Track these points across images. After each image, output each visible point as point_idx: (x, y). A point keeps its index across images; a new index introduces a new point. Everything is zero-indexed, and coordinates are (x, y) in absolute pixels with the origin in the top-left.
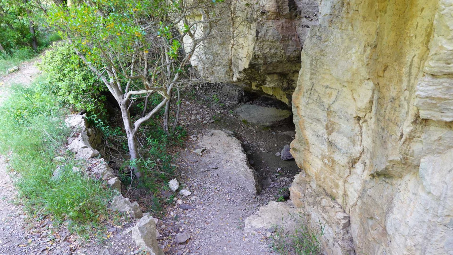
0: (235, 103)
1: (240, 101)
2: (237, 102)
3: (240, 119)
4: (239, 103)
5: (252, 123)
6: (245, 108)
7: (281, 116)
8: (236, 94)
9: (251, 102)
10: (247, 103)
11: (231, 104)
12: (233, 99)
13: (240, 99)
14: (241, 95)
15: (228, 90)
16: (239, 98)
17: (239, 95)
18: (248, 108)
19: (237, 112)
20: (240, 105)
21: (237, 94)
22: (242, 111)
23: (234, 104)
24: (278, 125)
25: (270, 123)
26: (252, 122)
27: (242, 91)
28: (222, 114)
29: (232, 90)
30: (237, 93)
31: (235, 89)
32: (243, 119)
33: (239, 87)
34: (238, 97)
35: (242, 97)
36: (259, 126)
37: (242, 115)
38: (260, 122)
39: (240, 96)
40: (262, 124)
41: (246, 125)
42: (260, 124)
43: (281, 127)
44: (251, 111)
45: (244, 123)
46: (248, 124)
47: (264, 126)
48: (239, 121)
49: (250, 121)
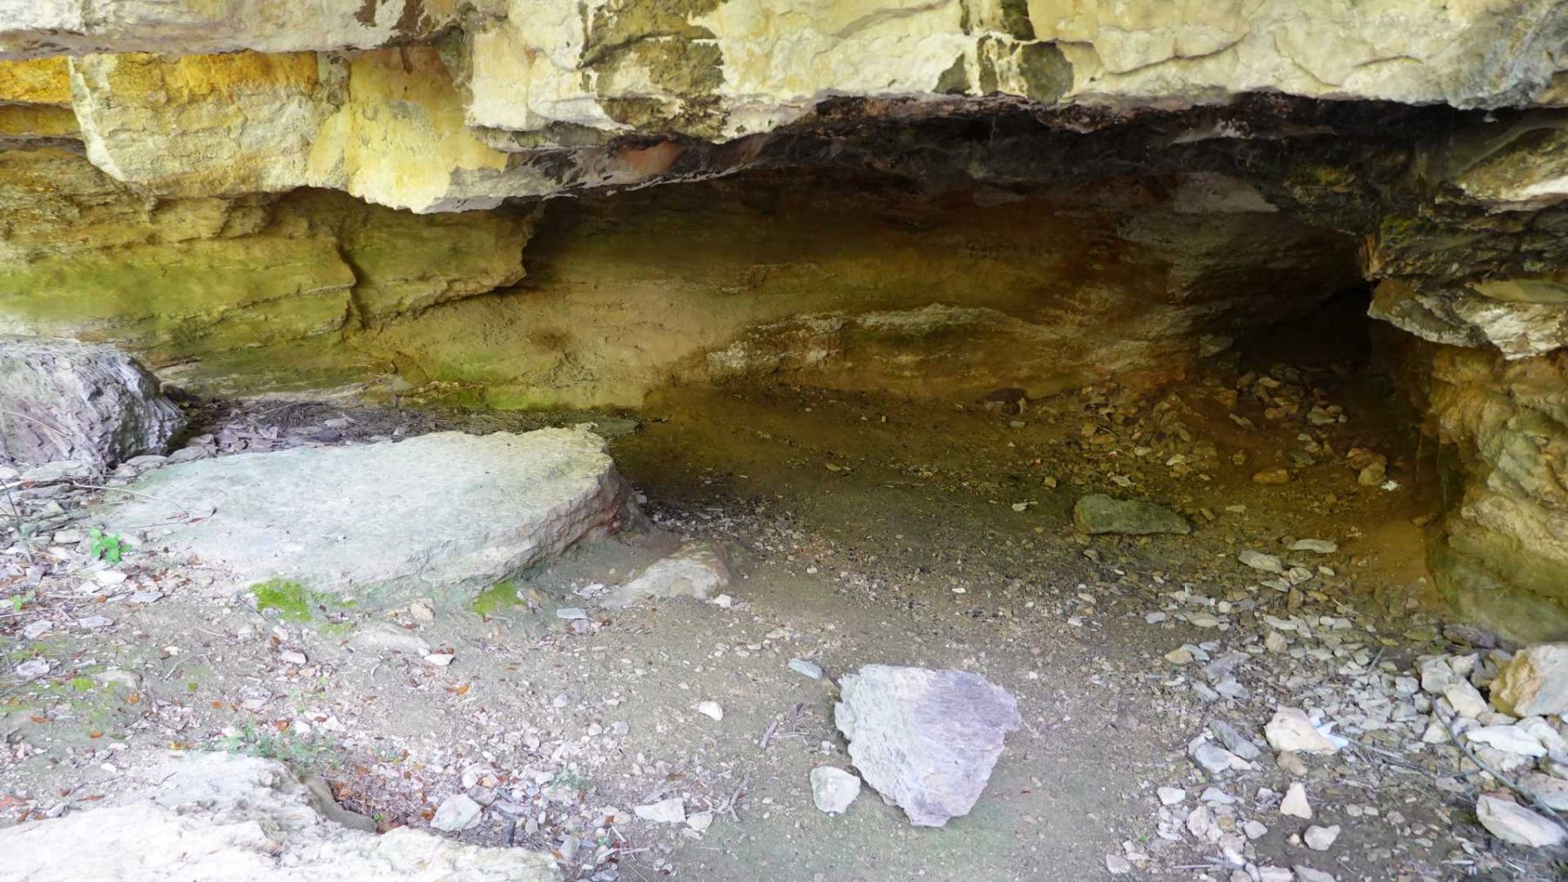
1: (121, 447)
3: (227, 590)
4: (112, 466)
5: (357, 591)
7: (555, 473)
9: (205, 443)
11: (38, 485)
14: (117, 396)
16: (104, 420)
19: (144, 537)
21: (80, 389)
24: (560, 546)
25: (508, 541)
26: (360, 576)
27: (113, 363)
32: (251, 579)
34: (92, 415)
35: (129, 408)
36: (429, 591)
37: (217, 553)
38: (423, 562)
39: (107, 401)
40: (452, 574)
41: (314, 624)
42: (433, 580)
43: (581, 559)
44: (277, 498)
45: (281, 611)
46: (322, 608)
47: (474, 579)
48: (227, 611)
49: (336, 574)
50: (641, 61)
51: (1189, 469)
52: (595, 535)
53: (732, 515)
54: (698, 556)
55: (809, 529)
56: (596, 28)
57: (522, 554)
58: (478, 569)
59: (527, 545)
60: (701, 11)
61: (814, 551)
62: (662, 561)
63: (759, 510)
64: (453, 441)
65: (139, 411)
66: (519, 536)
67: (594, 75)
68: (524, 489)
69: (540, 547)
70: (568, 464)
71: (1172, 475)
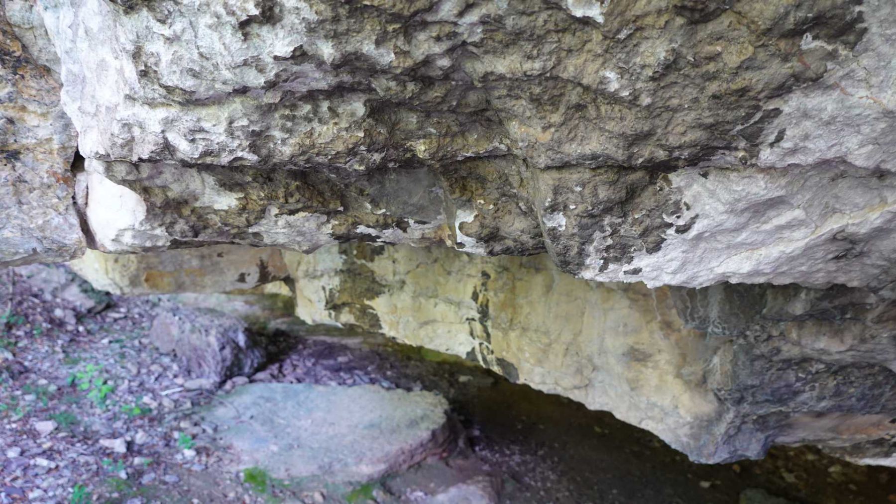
0: (207, 382)
1: (230, 372)
2: (215, 379)
3: (234, 469)
4: (222, 383)
5: (292, 479)
6: (255, 404)
7: (413, 423)
8: (209, 345)
9: (274, 368)
10: (260, 375)
11: (189, 391)
12: (200, 365)
13: (228, 363)
14: (233, 349)
15: (175, 332)
16: (224, 360)
17: (222, 348)
18: (268, 400)
19: (215, 430)
20: (228, 392)
21: (216, 346)
22: (238, 417)
23: (201, 391)
24: (405, 467)
25: (373, 463)
26: (294, 472)
27: (235, 331)
28: (139, 453)
29: (192, 331)
30: (212, 339)
31: (207, 323)
32: (246, 464)
33: (222, 315)
34: (219, 358)
35: (236, 356)
36: (326, 486)
37: (240, 444)
38: (328, 470)
39: (227, 352)
40: (340, 478)
41: (265, 496)
42: (329, 480)
43: (419, 474)
44: (282, 414)
45: (253, 485)
46: (273, 486)
47: (351, 483)
48: (228, 482)
49: (283, 469)
50: (350, 312)
51: (843, 478)
52: (430, 460)
53: (522, 454)
54: (480, 485)
55: (562, 474)
56: (330, 296)
57: (379, 472)
58: (353, 477)
59: (382, 467)
60: (369, 299)
61: (558, 491)
62: (460, 485)
63: (541, 453)
64: (374, 392)
65: (241, 356)
66: (379, 461)
67: (333, 313)
68: (393, 431)
69: (391, 467)
70: (422, 418)
71: (829, 480)
